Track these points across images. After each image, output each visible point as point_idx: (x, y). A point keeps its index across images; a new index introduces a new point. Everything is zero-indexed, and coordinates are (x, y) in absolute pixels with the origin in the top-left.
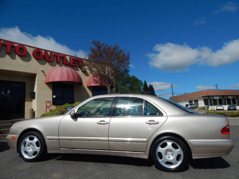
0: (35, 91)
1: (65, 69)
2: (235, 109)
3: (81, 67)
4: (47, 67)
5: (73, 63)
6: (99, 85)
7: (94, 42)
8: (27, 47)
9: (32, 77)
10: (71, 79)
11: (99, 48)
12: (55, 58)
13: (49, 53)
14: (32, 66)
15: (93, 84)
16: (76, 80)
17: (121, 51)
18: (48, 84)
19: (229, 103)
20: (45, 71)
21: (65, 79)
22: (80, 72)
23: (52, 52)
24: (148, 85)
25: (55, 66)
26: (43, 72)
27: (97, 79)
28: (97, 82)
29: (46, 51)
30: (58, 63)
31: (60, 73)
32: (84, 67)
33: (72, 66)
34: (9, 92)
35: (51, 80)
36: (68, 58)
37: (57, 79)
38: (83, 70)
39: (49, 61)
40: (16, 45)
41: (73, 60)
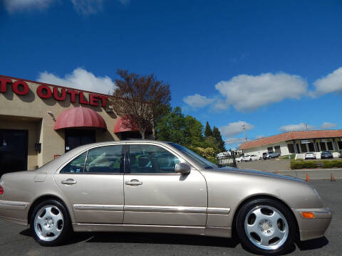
0: (41, 141)
1: (81, 110)
2: (332, 157)
3: (105, 107)
4: (57, 108)
5: (94, 101)
6: (130, 130)
8: (29, 83)
9: (37, 123)
10: (90, 124)
11: (128, 79)
12: (68, 96)
13: (60, 90)
14: (36, 108)
15: (122, 130)
16: (97, 125)
17: (158, 84)
18: (58, 131)
19: (323, 149)
20: (54, 114)
21: (81, 124)
22: (104, 114)
23: (63, 88)
24: (212, 128)
25: (68, 106)
26: (52, 115)
27: (128, 122)
29: (56, 87)
30: (73, 103)
31: (74, 116)
32: (110, 107)
33: (92, 105)
34: (5, 144)
35: (62, 126)
36: (86, 95)
37: (70, 124)
39: (59, 101)
40: (13, 81)
41: (94, 97)
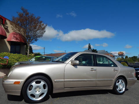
3: (4, 25)
6: (19, 41)
15: (13, 40)
17: (41, 22)
28: (17, 39)
32: (6, 25)
38: (6, 27)
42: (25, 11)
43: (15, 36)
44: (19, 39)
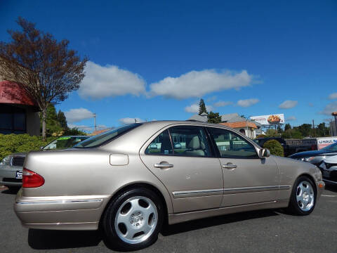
6: (19, 102)
7: (22, 23)
15: (5, 100)
17: (72, 53)
28: (13, 97)
42: (28, 28)
43: (10, 89)
44: (19, 96)
